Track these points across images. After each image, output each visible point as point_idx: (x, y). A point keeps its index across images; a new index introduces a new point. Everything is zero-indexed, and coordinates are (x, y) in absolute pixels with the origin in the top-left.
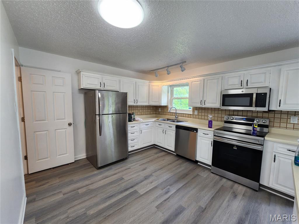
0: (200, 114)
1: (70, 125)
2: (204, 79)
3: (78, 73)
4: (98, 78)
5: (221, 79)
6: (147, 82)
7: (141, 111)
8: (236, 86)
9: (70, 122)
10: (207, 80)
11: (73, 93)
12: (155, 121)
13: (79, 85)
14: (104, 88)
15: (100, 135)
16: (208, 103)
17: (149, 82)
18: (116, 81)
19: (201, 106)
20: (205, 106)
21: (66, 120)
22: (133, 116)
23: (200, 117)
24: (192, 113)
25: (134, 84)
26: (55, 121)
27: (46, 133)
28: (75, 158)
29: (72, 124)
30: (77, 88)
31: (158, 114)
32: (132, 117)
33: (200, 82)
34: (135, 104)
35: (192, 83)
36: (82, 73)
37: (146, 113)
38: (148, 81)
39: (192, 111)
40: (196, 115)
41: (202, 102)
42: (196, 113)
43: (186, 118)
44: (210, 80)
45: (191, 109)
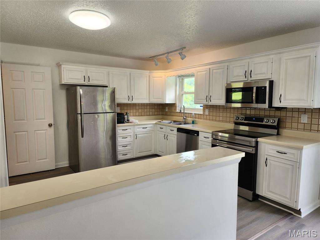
1: (50, 125)
2: (210, 69)
3: (59, 66)
4: (82, 71)
5: (227, 68)
6: (146, 73)
7: (140, 111)
8: (241, 78)
9: (50, 123)
10: (213, 70)
11: (53, 89)
12: (156, 124)
13: (60, 79)
14: (89, 83)
15: (82, 137)
16: (214, 99)
17: (149, 73)
18: (104, 73)
19: (207, 103)
21: (46, 120)
22: (126, 116)
23: (211, 117)
24: (202, 113)
25: (127, 75)
26: (34, 120)
27: (25, 134)
28: (56, 166)
29: (53, 124)
30: (57, 83)
31: (165, 115)
32: (124, 118)
33: (205, 72)
34: (130, 102)
35: (198, 73)
36: (63, 66)
37: (148, 114)
38: (148, 71)
39: (202, 111)
40: (207, 115)
41: (208, 98)
42: (207, 112)
43: (196, 119)
44: (215, 70)
45: (202, 108)
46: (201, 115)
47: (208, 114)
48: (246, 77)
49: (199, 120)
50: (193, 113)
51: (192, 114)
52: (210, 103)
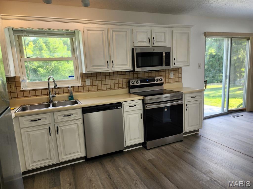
0: (95, 83)
8: (144, 43)
10: (113, 31)
16: (117, 65)
20: (113, 69)
23: (95, 88)
24: (80, 84)
39: (80, 81)
42: (88, 83)
44: (116, 31)
47: (90, 84)
48: (149, 43)
49: (77, 94)
50: (70, 86)
51: (68, 87)
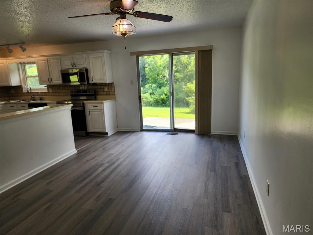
0: (54, 91)
2: (47, 59)
5: (59, 60)
10: (50, 60)
16: (55, 81)
19: (50, 83)
23: (55, 94)
33: (44, 61)
35: (39, 62)
39: (47, 90)
40: (51, 93)
41: (50, 80)
42: (51, 91)
43: (43, 97)
44: (52, 60)
45: (46, 88)
46: (46, 93)
48: (72, 66)
49: (46, 97)
50: (39, 92)
52: (52, 84)
